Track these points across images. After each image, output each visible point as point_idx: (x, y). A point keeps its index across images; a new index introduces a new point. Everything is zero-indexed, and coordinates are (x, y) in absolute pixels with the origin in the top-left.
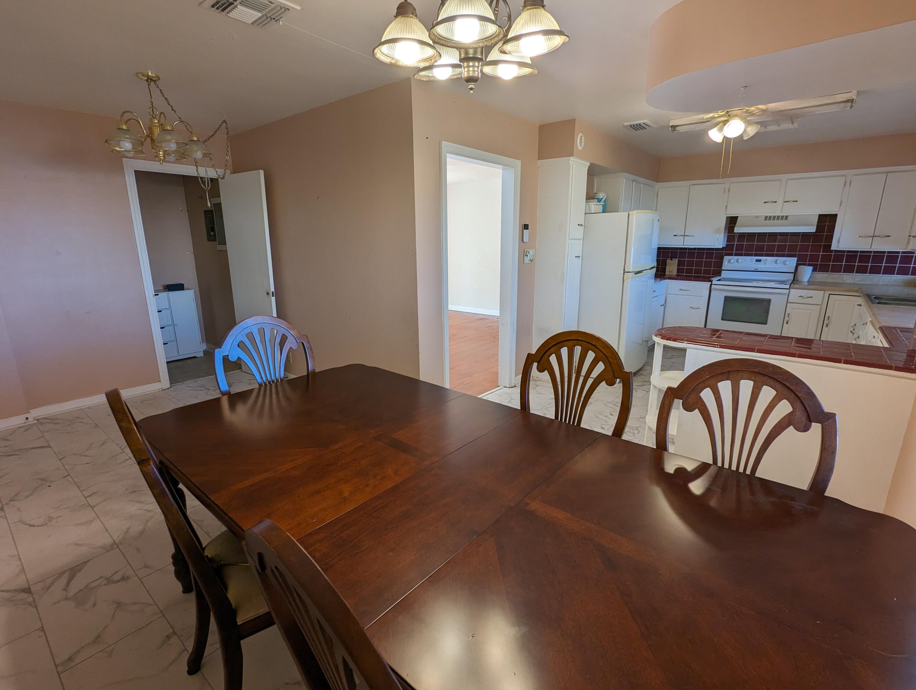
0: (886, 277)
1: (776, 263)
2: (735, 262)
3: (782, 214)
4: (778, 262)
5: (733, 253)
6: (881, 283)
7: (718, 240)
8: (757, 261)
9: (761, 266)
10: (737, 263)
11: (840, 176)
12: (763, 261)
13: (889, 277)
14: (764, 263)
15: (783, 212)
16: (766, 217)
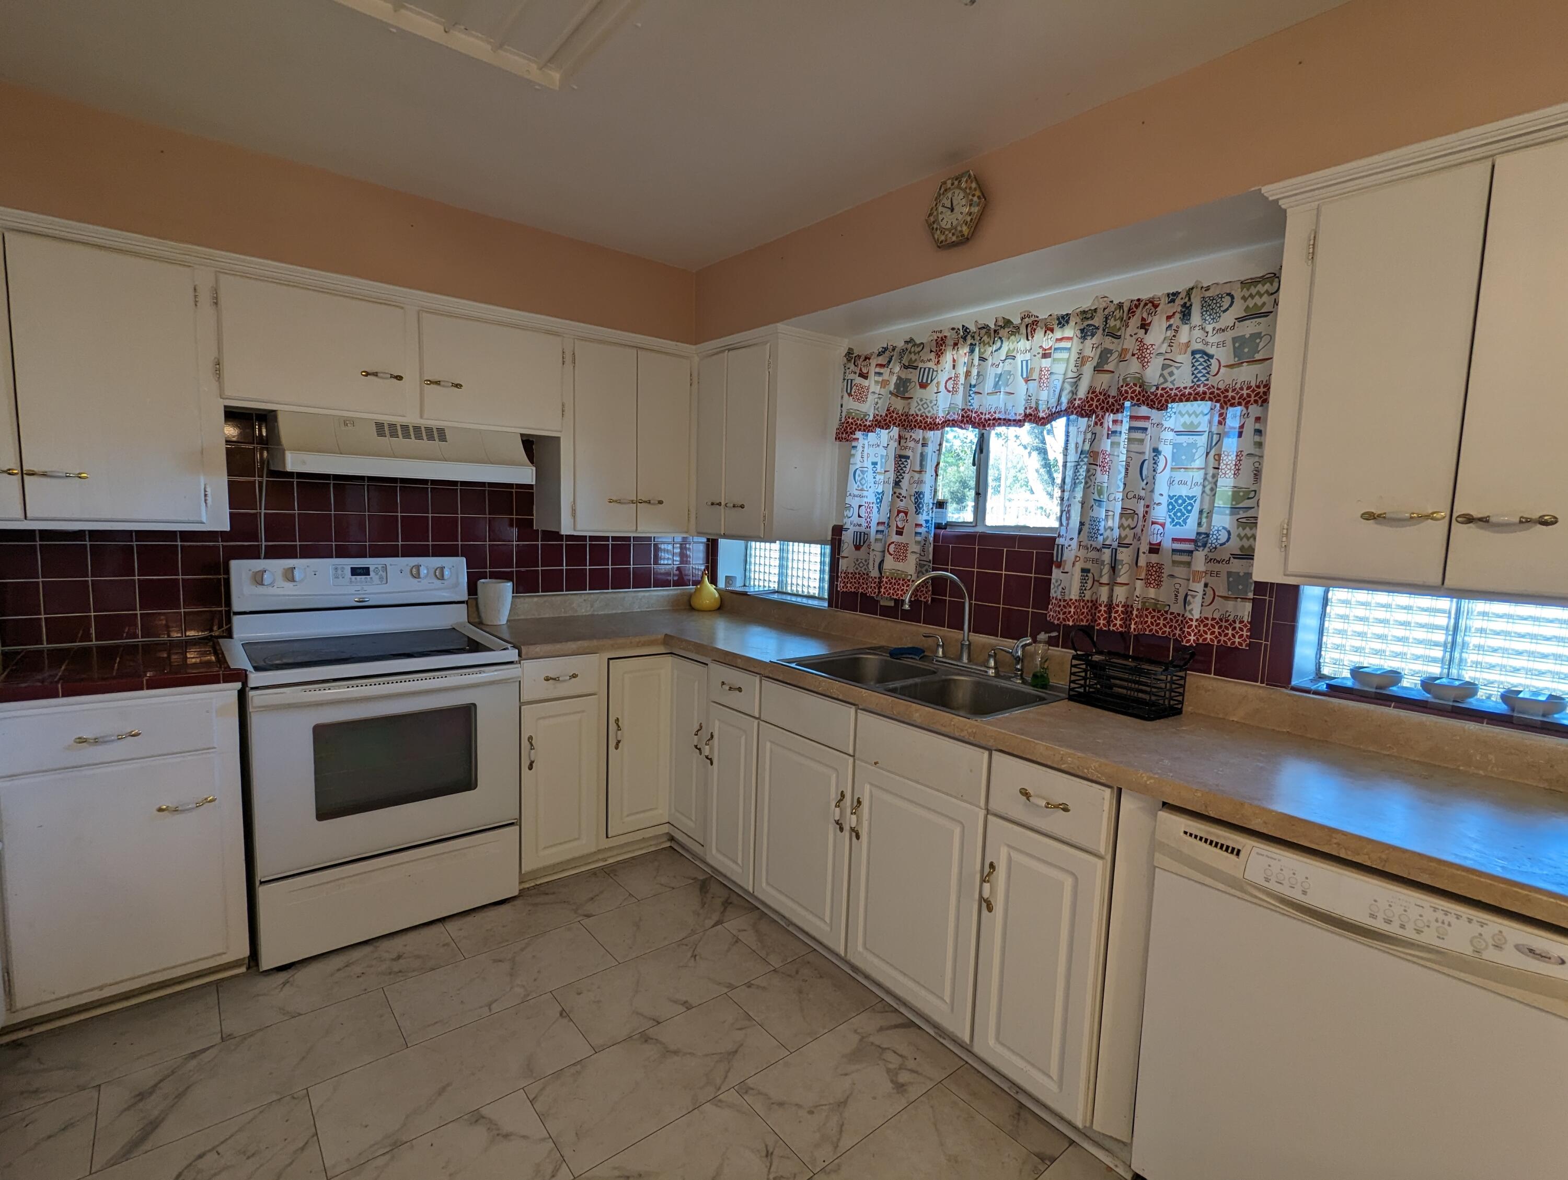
0: (642, 594)
1: (417, 576)
2: (281, 582)
3: (423, 423)
4: (423, 571)
5: (259, 547)
6: (636, 609)
7: (209, 499)
8: (355, 572)
9: (369, 589)
10: (291, 585)
11: (548, 332)
12: (376, 571)
13: (647, 594)
14: (381, 578)
15: (425, 416)
16: (380, 427)
